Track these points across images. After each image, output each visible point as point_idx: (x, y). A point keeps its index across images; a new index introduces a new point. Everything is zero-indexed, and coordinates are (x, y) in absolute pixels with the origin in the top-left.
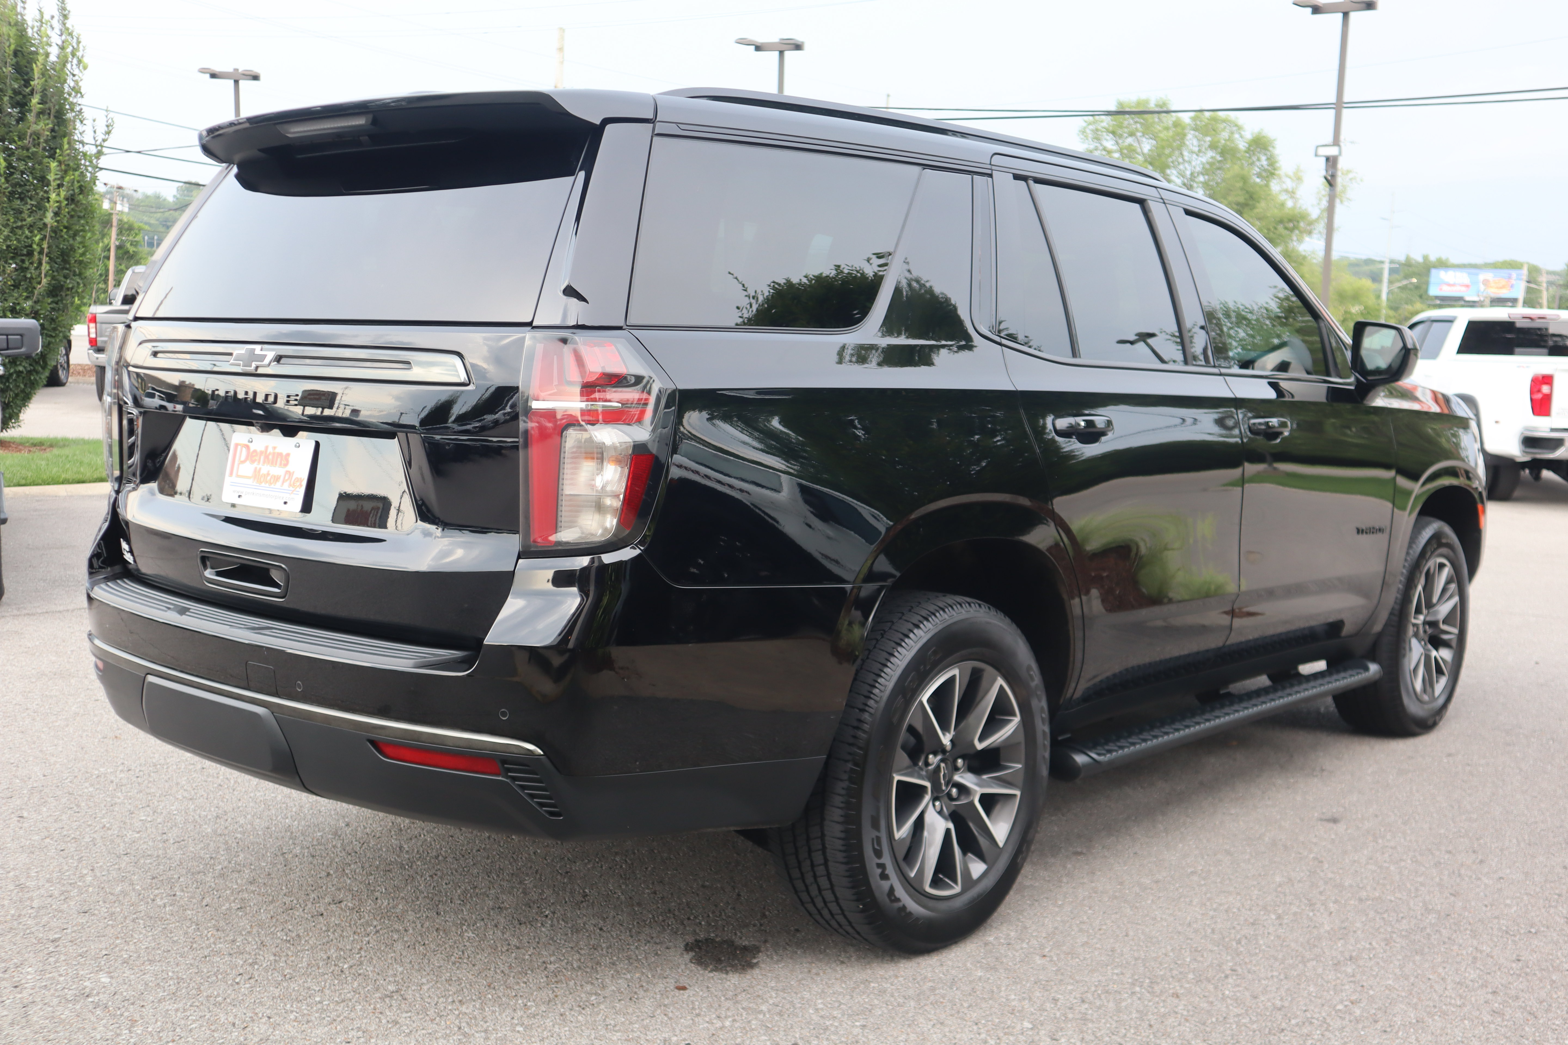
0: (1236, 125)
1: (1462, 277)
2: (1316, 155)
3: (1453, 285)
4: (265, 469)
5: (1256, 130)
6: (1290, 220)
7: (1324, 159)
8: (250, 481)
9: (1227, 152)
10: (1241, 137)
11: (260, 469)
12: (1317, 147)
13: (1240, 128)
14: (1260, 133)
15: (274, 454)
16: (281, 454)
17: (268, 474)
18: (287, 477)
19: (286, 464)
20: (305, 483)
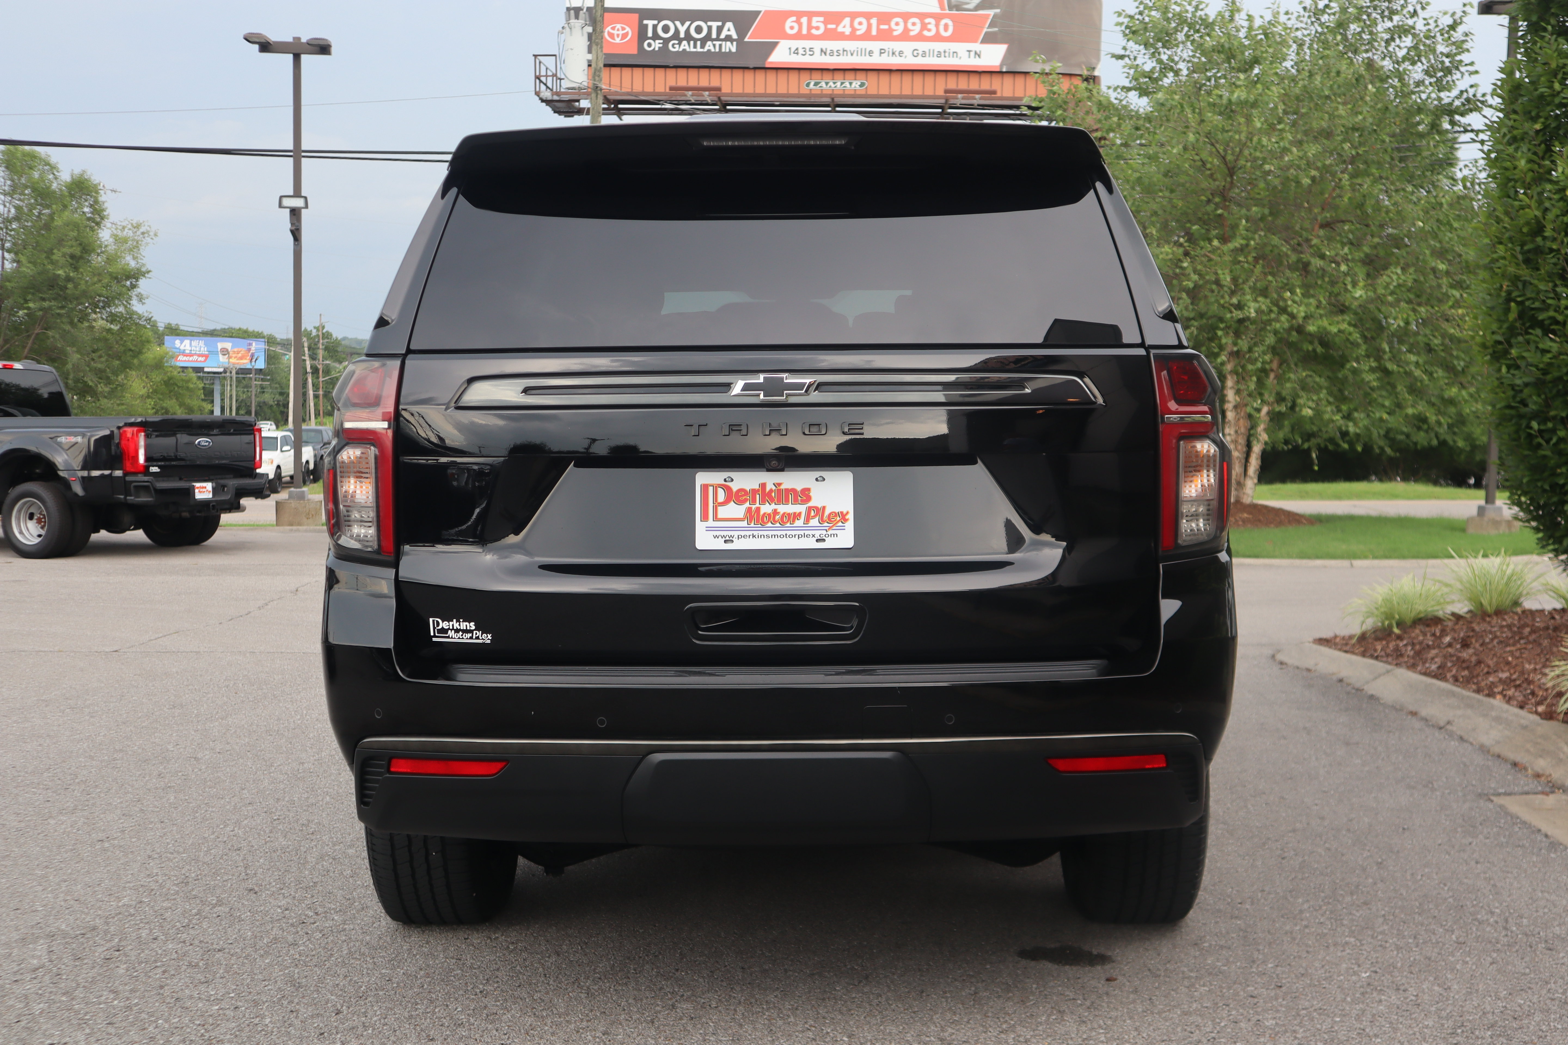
0: (47, 164)
1: (198, 346)
2: (280, 206)
3: (191, 355)
4: (767, 509)
5: (77, 171)
6: (128, 277)
7: (288, 210)
8: (745, 524)
9: (43, 194)
10: (56, 178)
11: (758, 509)
12: (281, 197)
13: (53, 168)
14: (82, 175)
15: (779, 491)
16: (794, 490)
17: (775, 512)
18: (812, 514)
19: (809, 499)
20: (851, 516)
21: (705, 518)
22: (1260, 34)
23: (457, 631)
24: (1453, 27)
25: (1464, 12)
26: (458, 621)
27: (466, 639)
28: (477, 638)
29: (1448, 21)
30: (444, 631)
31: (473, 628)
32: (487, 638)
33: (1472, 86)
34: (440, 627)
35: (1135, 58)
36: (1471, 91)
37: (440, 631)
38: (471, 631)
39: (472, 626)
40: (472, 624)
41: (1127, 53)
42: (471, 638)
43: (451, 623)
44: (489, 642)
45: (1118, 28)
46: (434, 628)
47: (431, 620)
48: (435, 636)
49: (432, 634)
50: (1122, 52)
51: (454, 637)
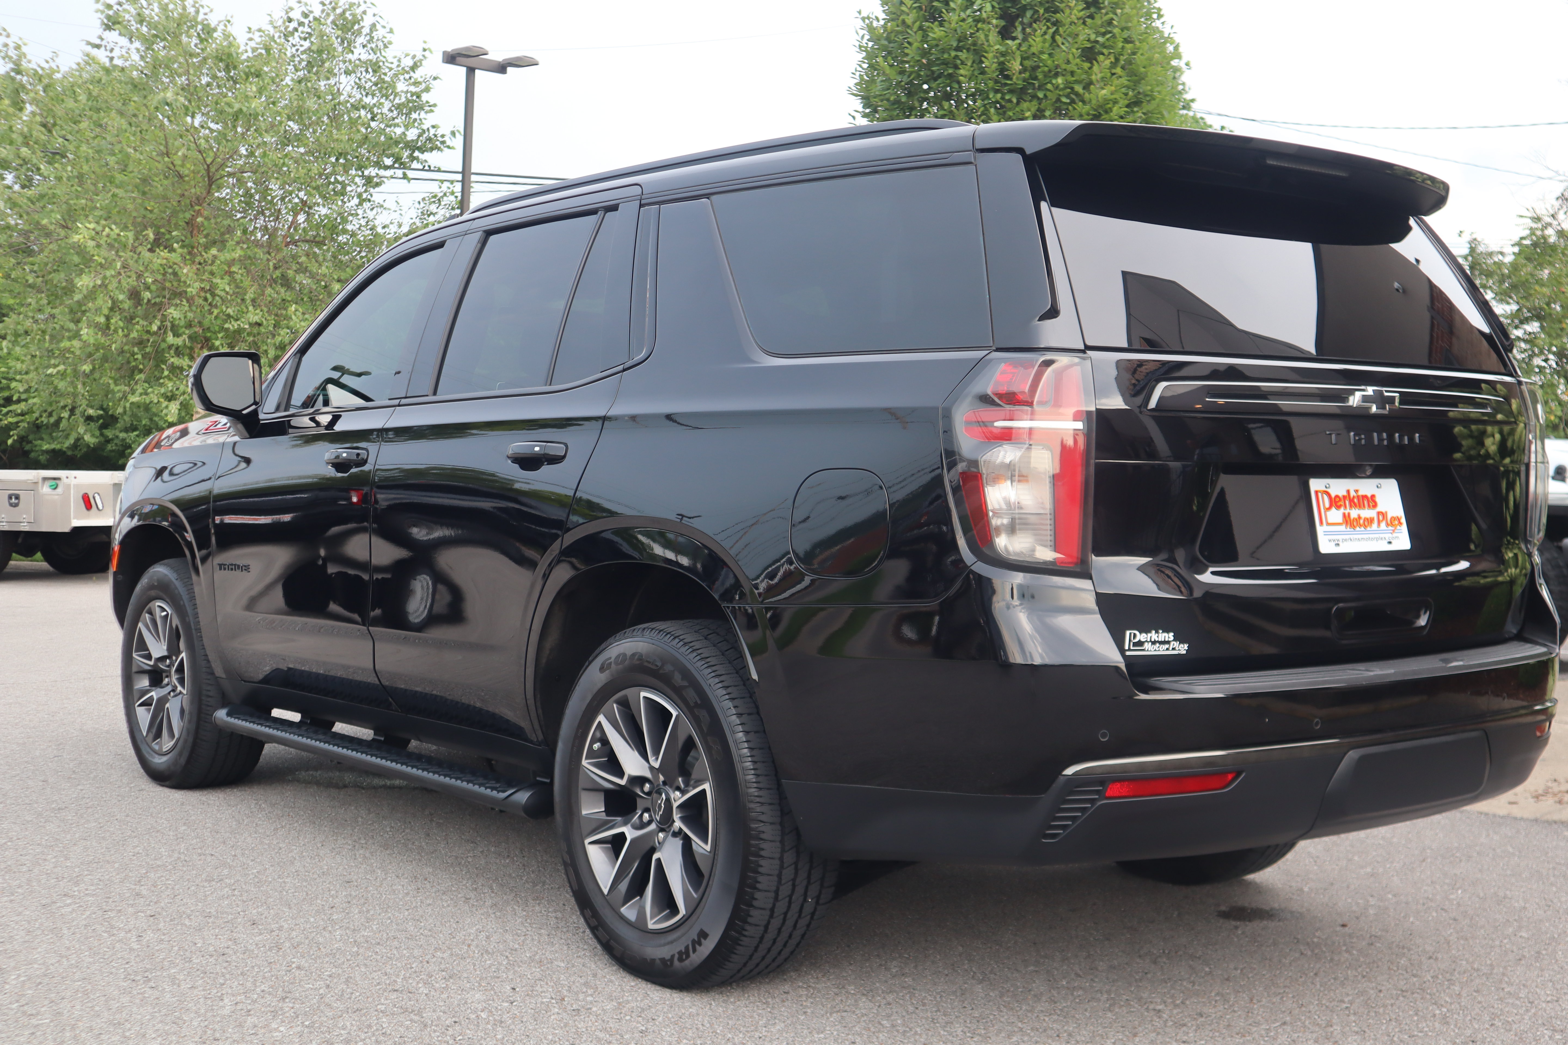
4: (1354, 513)
8: (1344, 528)
11: (1349, 514)
15: (1358, 496)
16: (1366, 496)
17: (1360, 518)
18: (1381, 518)
19: (1375, 506)
20: (1403, 520)
21: (1321, 523)
22: (261, 48)
23: (1154, 643)
24: (414, 68)
25: (423, 56)
26: (1157, 632)
27: (1162, 650)
28: (1174, 649)
29: (408, 62)
30: (1140, 643)
31: (1172, 638)
32: (1182, 649)
33: (433, 127)
34: (1136, 640)
35: (112, 50)
36: (432, 131)
37: (1135, 644)
38: (1168, 642)
39: (1170, 636)
40: (1171, 634)
41: (103, 43)
42: (1167, 649)
43: (1149, 635)
44: (1184, 652)
45: (99, 15)
46: (1130, 640)
47: (1128, 633)
48: (1129, 650)
49: (1127, 648)
50: (98, 42)
51: (1150, 650)
